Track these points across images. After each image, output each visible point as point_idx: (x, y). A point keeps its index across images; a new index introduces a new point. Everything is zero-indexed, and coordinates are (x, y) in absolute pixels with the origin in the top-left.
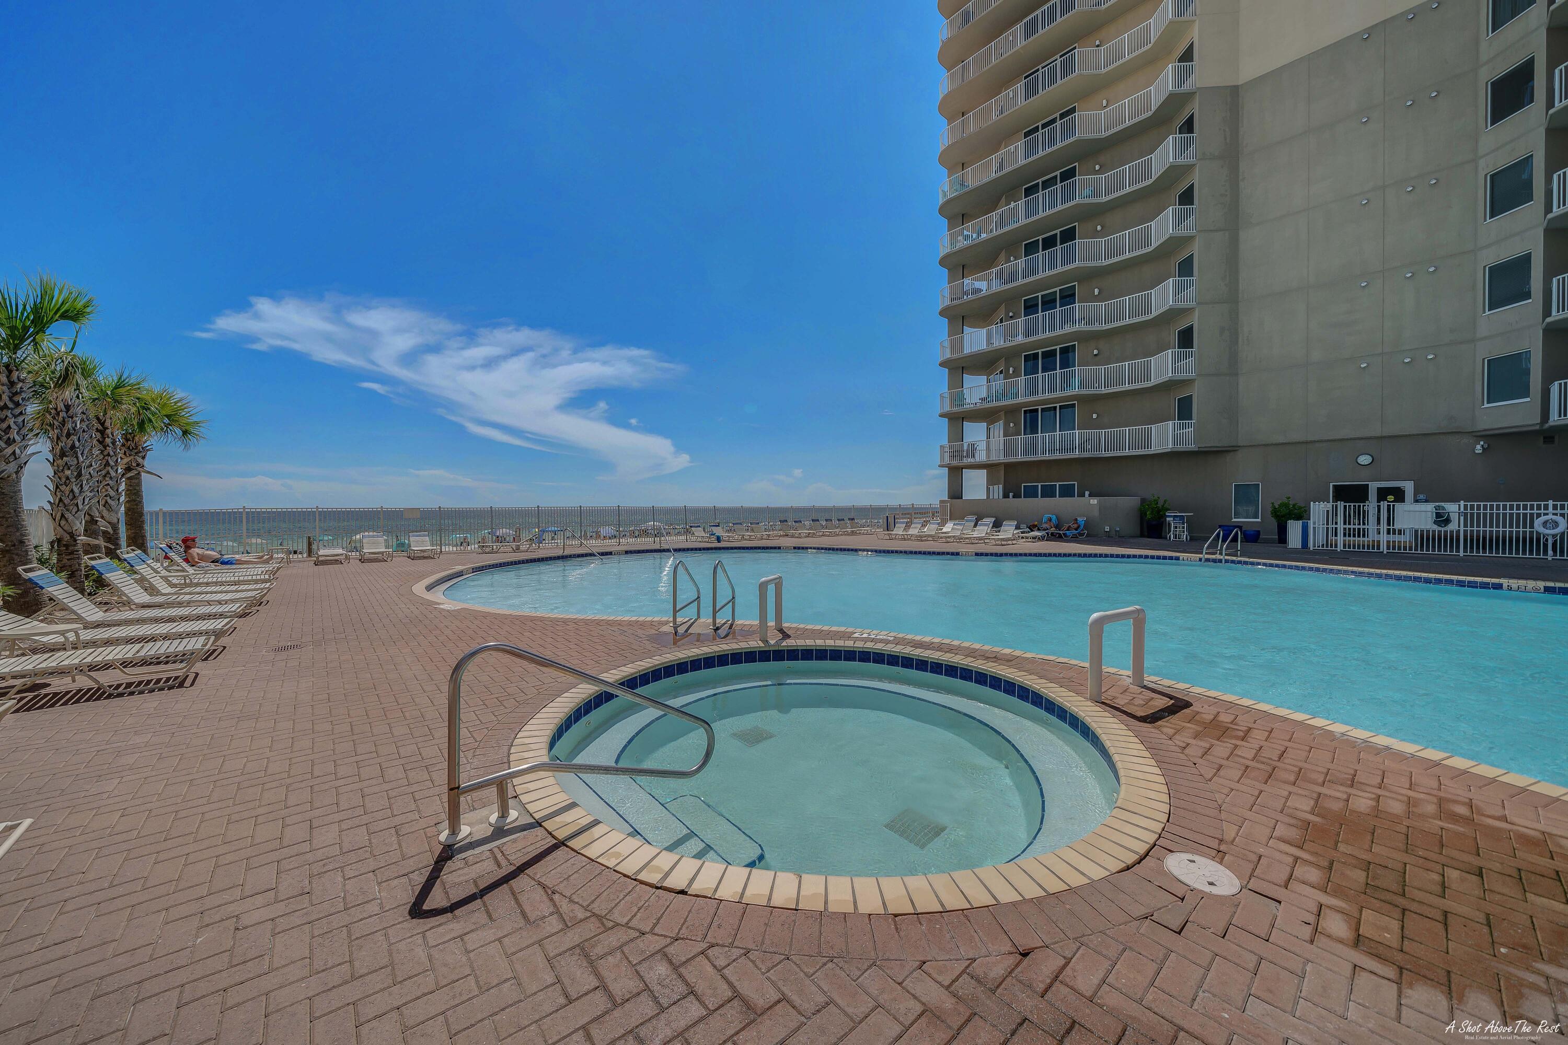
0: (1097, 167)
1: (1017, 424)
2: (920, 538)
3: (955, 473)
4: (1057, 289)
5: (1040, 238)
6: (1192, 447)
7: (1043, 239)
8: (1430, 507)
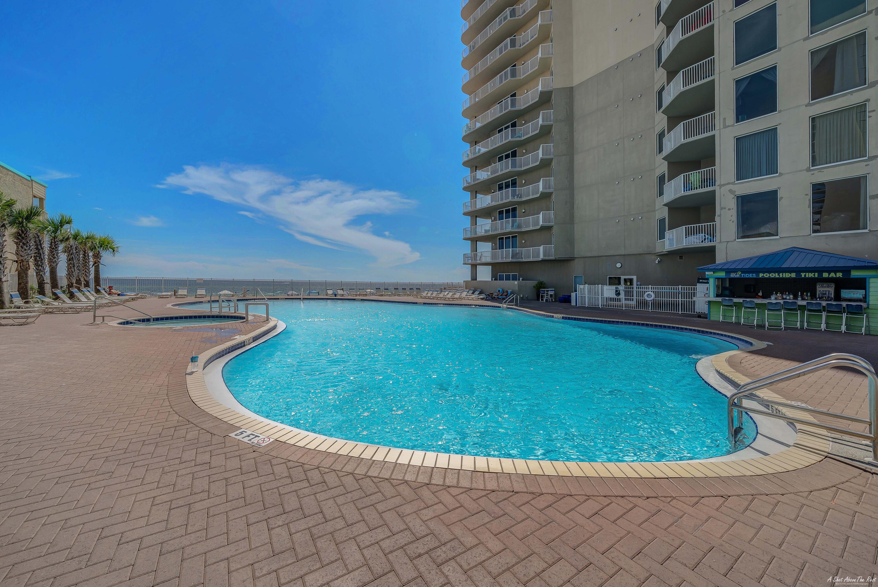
0: (523, 122)
1: (496, 244)
2: (460, 298)
3: (474, 266)
4: (510, 180)
5: (504, 154)
6: (552, 258)
7: (505, 155)
8: (614, 287)
